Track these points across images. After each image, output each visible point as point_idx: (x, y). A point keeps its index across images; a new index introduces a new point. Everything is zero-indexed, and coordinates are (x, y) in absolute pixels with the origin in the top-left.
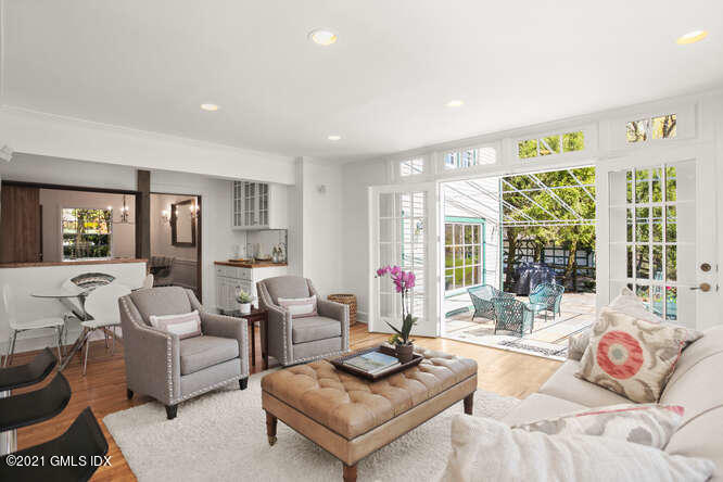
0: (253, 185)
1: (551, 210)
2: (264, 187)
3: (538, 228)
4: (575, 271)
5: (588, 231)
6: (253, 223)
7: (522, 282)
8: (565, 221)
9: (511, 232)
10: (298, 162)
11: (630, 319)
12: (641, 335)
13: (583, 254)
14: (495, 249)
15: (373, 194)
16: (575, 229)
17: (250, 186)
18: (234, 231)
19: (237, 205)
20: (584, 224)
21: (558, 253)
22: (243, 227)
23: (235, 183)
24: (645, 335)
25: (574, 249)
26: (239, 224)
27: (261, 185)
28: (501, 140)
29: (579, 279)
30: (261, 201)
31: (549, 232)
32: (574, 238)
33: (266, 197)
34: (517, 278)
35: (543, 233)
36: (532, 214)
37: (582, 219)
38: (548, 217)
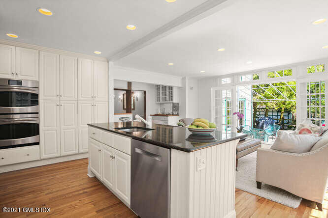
0: (166, 87)
1: (273, 95)
2: (171, 88)
3: (267, 102)
4: (283, 121)
5: (289, 104)
6: (166, 101)
7: (260, 125)
8: (280, 100)
9: (255, 104)
10: (184, 79)
11: (308, 125)
12: (311, 129)
13: (286, 114)
14: (249, 111)
15: (213, 90)
16: (284, 103)
17: (164, 87)
18: (157, 104)
19: (158, 94)
20: (288, 101)
21: (274, 114)
22: (161, 102)
23: (157, 86)
24: (313, 129)
25: (283, 111)
26: (159, 101)
27: (169, 87)
28: (261, 72)
29: (285, 124)
30: (169, 93)
31: (272, 104)
32: (283, 107)
33: (172, 92)
34: (258, 123)
35: (269, 105)
36: (265, 96)
37: (287, 99)
38: (272, 98)
